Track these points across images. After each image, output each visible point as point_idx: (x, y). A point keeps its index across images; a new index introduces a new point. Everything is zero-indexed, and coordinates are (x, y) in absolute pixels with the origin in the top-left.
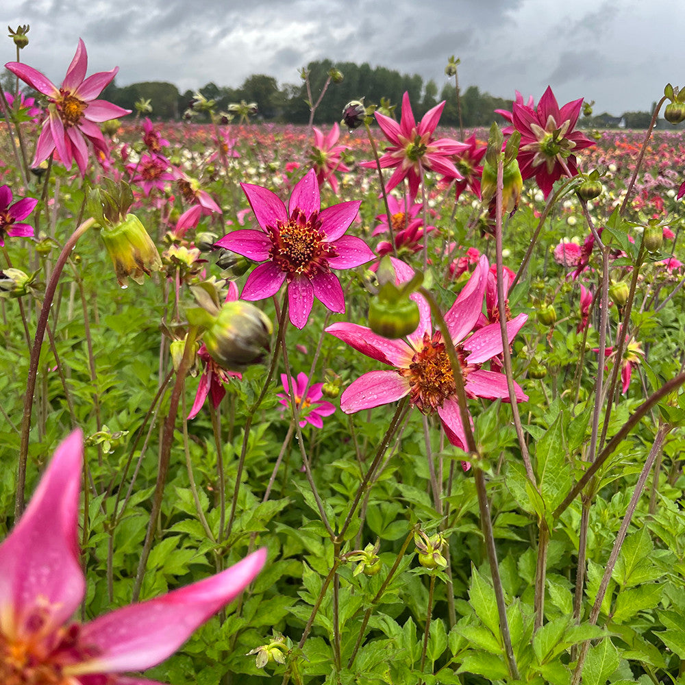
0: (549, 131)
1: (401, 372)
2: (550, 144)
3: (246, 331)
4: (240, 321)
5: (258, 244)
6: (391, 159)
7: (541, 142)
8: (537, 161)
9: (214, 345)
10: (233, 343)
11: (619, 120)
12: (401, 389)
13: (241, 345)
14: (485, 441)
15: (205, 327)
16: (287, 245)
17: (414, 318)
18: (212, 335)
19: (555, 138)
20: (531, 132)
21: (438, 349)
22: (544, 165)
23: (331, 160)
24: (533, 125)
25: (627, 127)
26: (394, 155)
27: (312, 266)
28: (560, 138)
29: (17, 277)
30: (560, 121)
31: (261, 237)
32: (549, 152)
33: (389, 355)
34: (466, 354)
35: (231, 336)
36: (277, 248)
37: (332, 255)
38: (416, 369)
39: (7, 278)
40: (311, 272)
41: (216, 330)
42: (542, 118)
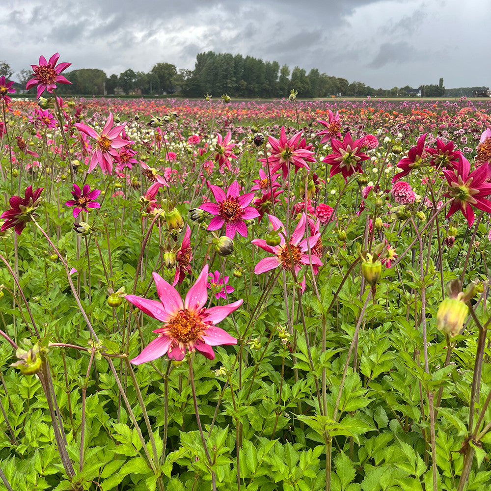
0: (347, 152)
1: (278, 256)
2: (347, 158)
3: (228, 245)
4: (225, 242)
5: (214, 209)
6: (274, 158)
7: (344, 157)
8: (342, 165)
9: (219, 249)
10: (224, 248)
11: (417, 91)
12: (278, 263)
13: (227, 248)
14: (300, 279)
15: (216, 244)
16: (226, 209)
17: (279, 240)
18: (218, 246)
19: (350, 155)
20: (339, 152)
21: (290, 247)
22: (345, 167)
23: (227, 152)
24: (340, 149)
25: (422, 96)
26: (276, 156)
27: (236, 217)
28: (352, 155)
29: (85, 226)
30: (353, 148)
31: (215, 206)
32: (347, 161)
33: (274, 250)
34: (301, 248)
35: (223, 246)
36: (222, 210)
37: (243, 213)
38: (284, 255)
39: (81, 227)
40: (235, 220)
41: (219, 244)
42: (345, 146)
